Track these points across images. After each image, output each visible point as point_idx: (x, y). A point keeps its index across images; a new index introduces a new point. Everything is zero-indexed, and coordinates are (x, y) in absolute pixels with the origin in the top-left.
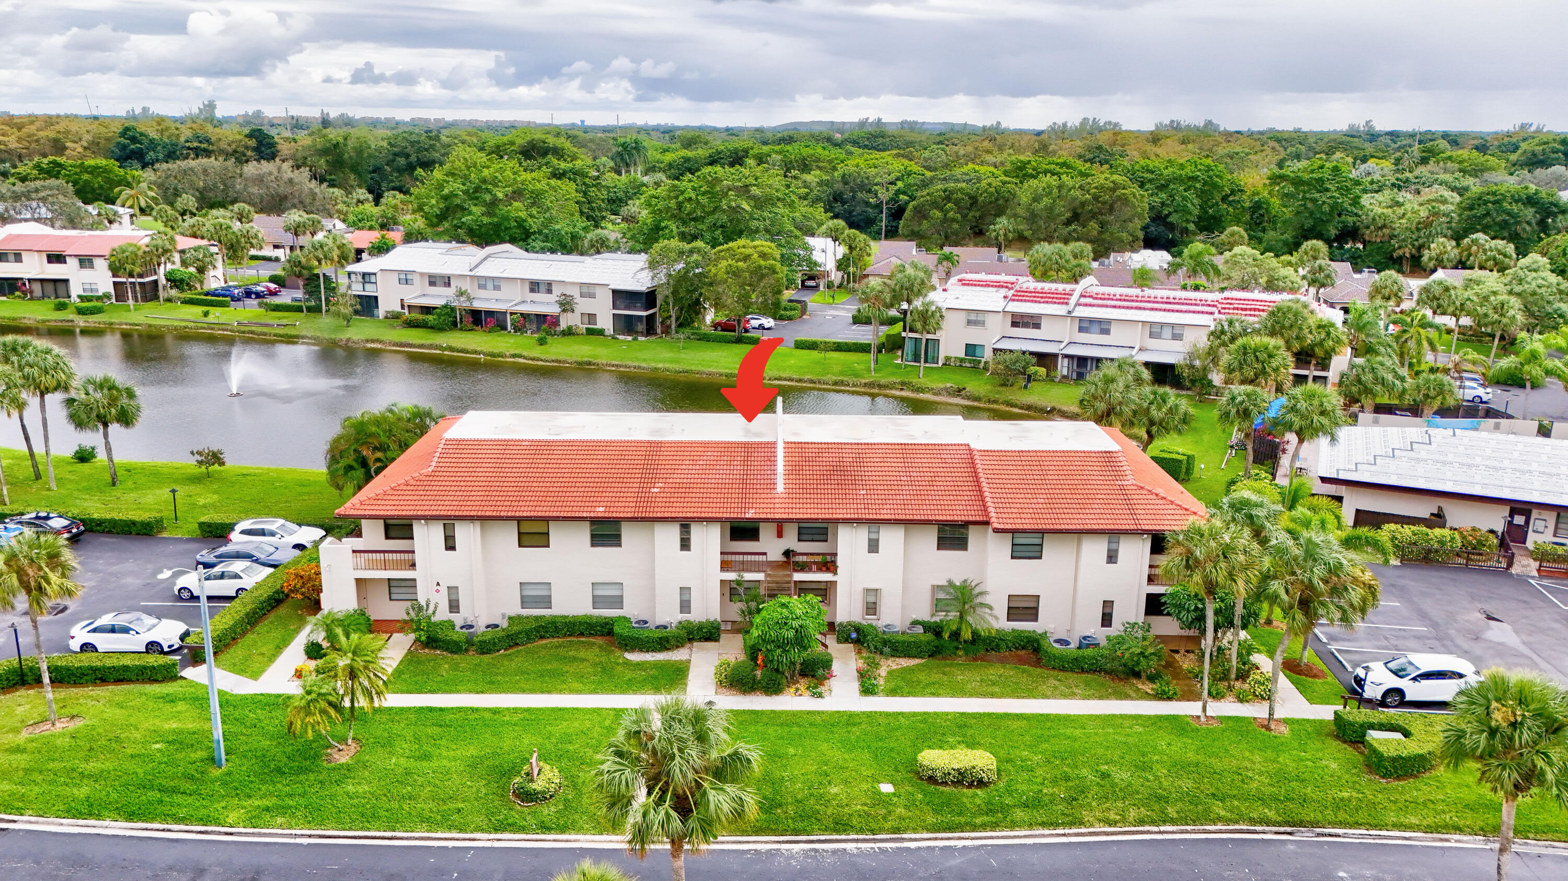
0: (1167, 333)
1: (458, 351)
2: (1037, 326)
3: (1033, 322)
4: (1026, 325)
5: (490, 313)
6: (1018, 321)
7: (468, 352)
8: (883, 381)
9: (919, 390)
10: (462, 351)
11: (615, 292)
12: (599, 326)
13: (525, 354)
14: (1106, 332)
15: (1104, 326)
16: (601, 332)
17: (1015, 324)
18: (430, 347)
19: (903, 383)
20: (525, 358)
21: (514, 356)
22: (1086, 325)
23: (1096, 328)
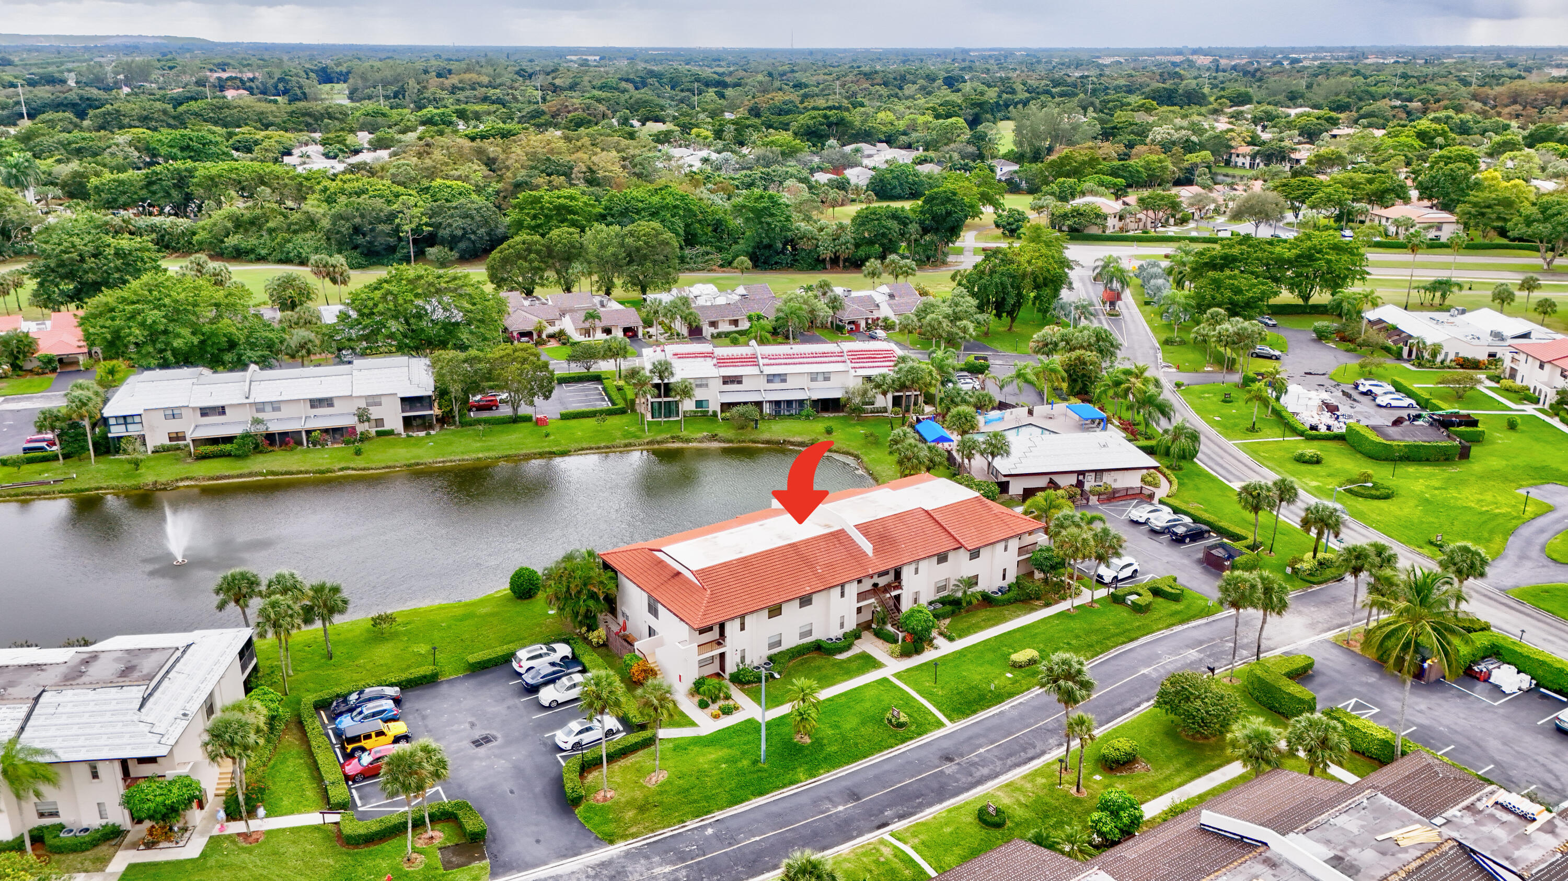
0: (820, 377)
1: (282, 474)
2: (740, 382)
3: (737, 380)
4: (732, 382)
5: (284, 435)
6: (727, 380)
7: (292, 473)
8: (659, 438)
9: (688, 441)
10: (286, 473)
11: (403, 400)
12: (387, 427)
13: (352, 465)
14: (784, 381)
15: (783, 378)
16: (390, 433)
17: (725, 383)
18: (250, 475)
19: (673, 437)
20: (353, 469)
21: (342, 469)
22: (771, 378)
23: (777, 379)
